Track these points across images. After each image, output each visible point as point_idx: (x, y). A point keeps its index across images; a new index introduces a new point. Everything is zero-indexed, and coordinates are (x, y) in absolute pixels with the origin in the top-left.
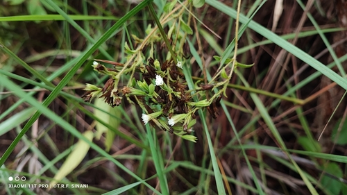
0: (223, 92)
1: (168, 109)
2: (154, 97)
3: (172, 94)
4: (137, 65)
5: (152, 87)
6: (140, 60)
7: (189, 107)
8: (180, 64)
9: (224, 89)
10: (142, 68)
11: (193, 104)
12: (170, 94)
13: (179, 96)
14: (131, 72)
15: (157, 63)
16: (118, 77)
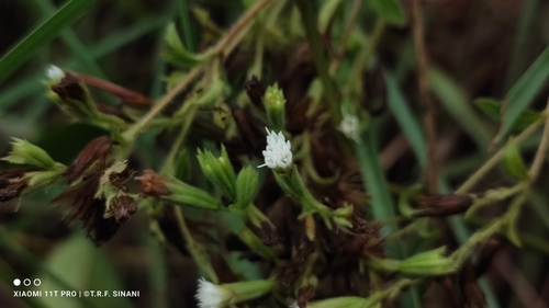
0: (504, 227)
1: (296, 274)
2: (249, 225)
3: (317, 217)
4: (203, 100)
5: (248, 177)
6: (216, 86)
7: (374, 278)
8: (350, 126)
9: (512, 215)
10: (220, 110)
11: (390, 265)
12: (306, 215)
13: (342, 222)
14: (178, 128)
15: (275, 97)
16: (129, 134)
